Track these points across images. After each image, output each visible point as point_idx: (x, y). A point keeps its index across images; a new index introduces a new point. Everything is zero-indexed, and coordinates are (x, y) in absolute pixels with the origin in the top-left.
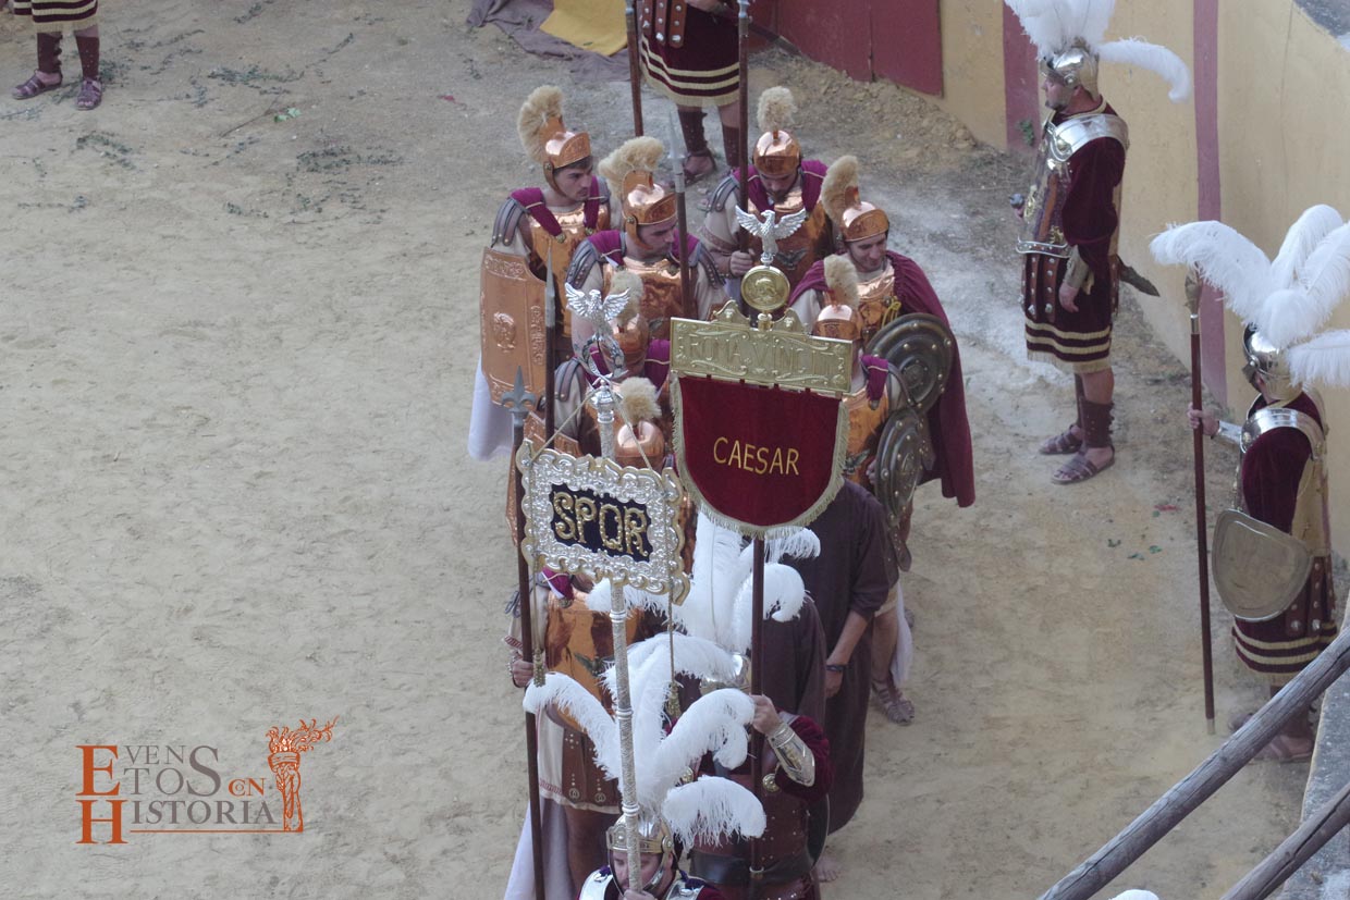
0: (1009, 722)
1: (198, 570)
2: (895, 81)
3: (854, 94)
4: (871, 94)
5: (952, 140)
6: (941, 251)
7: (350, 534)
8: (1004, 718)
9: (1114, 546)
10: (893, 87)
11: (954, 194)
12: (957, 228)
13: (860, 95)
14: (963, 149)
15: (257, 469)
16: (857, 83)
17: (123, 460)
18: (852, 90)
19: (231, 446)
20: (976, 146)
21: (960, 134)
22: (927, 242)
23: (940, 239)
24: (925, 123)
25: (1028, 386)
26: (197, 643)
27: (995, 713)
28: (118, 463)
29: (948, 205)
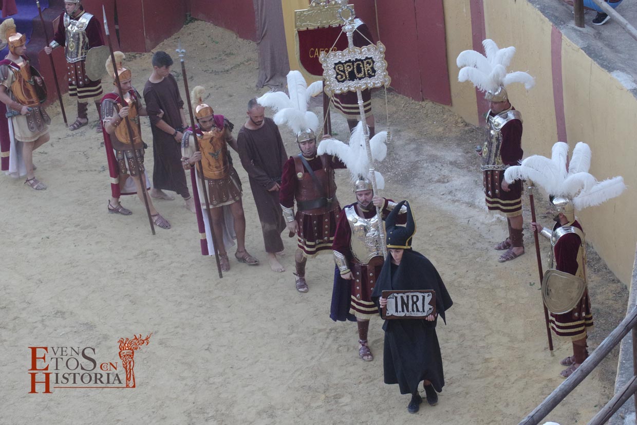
0: (493, 360)
1: (159, 316)
2: (431, 101)
3: (415, 106)
4: (423, 106)
5: (457, 123)
6: (455, 169)
7: (220, 298)
8: (491, 358)
9: (532, 285)
10: (431, 103)
11: (458, 145)
12: (461, 159)
13: (418, 107)
14: (461, 126)
15: (181, 273)
16: (416, 102)
17: (126, 273)
18: (414, 105)
19: (170, 264)
20: (466, 125)
21: (460, 120)
22: (449, 165)
23: (454, 164)
24: (445, 117)
25: (493, 222)
26: (161, 345)
27: (487, 356)
28: (124, 274)
29: (456, 150)
